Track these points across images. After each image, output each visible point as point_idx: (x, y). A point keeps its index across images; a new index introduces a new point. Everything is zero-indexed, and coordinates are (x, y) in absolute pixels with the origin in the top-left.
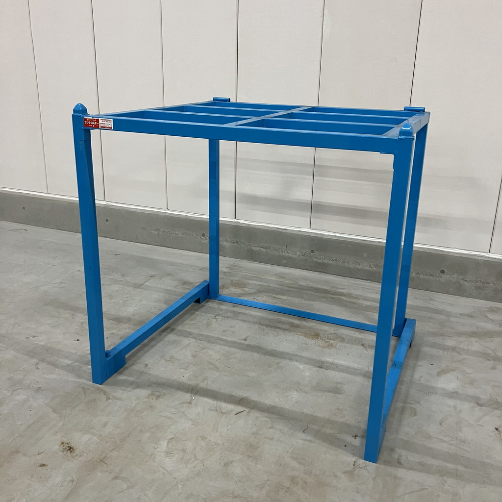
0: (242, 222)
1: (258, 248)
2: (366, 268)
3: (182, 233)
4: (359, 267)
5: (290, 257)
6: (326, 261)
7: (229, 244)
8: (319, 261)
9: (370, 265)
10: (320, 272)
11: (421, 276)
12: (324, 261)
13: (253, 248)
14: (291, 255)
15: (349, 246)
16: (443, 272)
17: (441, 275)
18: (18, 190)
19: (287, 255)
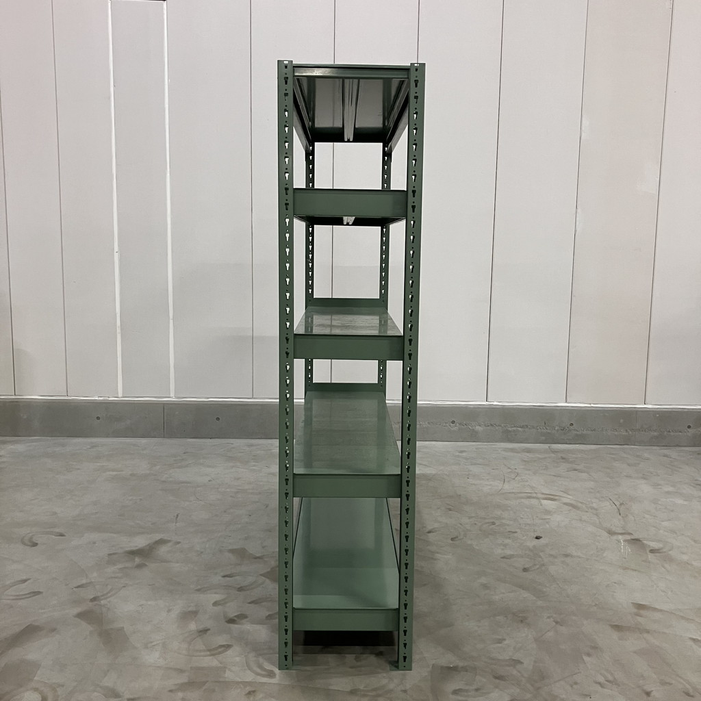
0: (495, 403)
1: (515, 428)
2: (624, 433)
3: (429, 423)
4: (616, 433)
5: (549, 433)
6: (585, 432)
7: (482, 429)
8: (578, 433)
9: (626, 431)
10: (580, 444)
11: (672, 434)
12: (584, 433)
13: (510, 429)
14: (549, 431)
15: (607, 414)
16: (689, 427)
17: (689, 430)
18: (208, 398)
19: (545, 431)
